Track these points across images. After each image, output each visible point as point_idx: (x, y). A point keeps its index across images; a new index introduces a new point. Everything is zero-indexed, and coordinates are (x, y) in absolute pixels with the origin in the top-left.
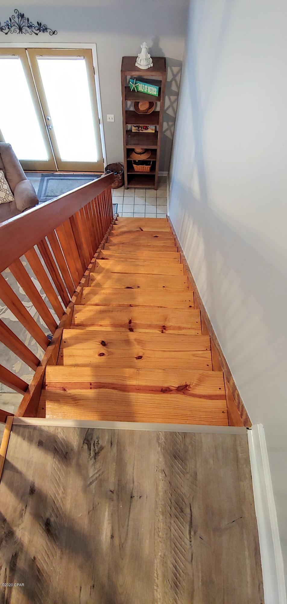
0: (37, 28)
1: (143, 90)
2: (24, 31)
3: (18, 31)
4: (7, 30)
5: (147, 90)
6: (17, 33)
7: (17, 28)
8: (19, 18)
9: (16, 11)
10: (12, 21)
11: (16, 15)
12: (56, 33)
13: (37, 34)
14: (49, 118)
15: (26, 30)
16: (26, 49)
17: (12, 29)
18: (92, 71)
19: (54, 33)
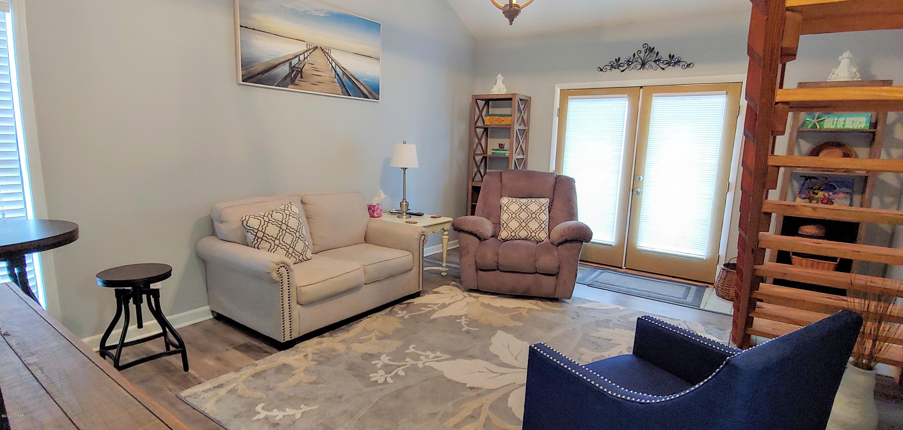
0: (665, 62)
1: (833, 127)
2: (647, 66)
3: (639, 66)
4: (626, 66)
5: (844, 125)
6: (637, 69)
7: (638, 63)
8: (646, 53)
9: (645, 46)
10: (636, 56)
11: (643, 50)
12: (691, 66)
13: (663, 69)
14: (642, 178)
15: (651, 66)
16: (641, 87)
17: (632, 66)
18: (734, 110)
19: (688, 65)
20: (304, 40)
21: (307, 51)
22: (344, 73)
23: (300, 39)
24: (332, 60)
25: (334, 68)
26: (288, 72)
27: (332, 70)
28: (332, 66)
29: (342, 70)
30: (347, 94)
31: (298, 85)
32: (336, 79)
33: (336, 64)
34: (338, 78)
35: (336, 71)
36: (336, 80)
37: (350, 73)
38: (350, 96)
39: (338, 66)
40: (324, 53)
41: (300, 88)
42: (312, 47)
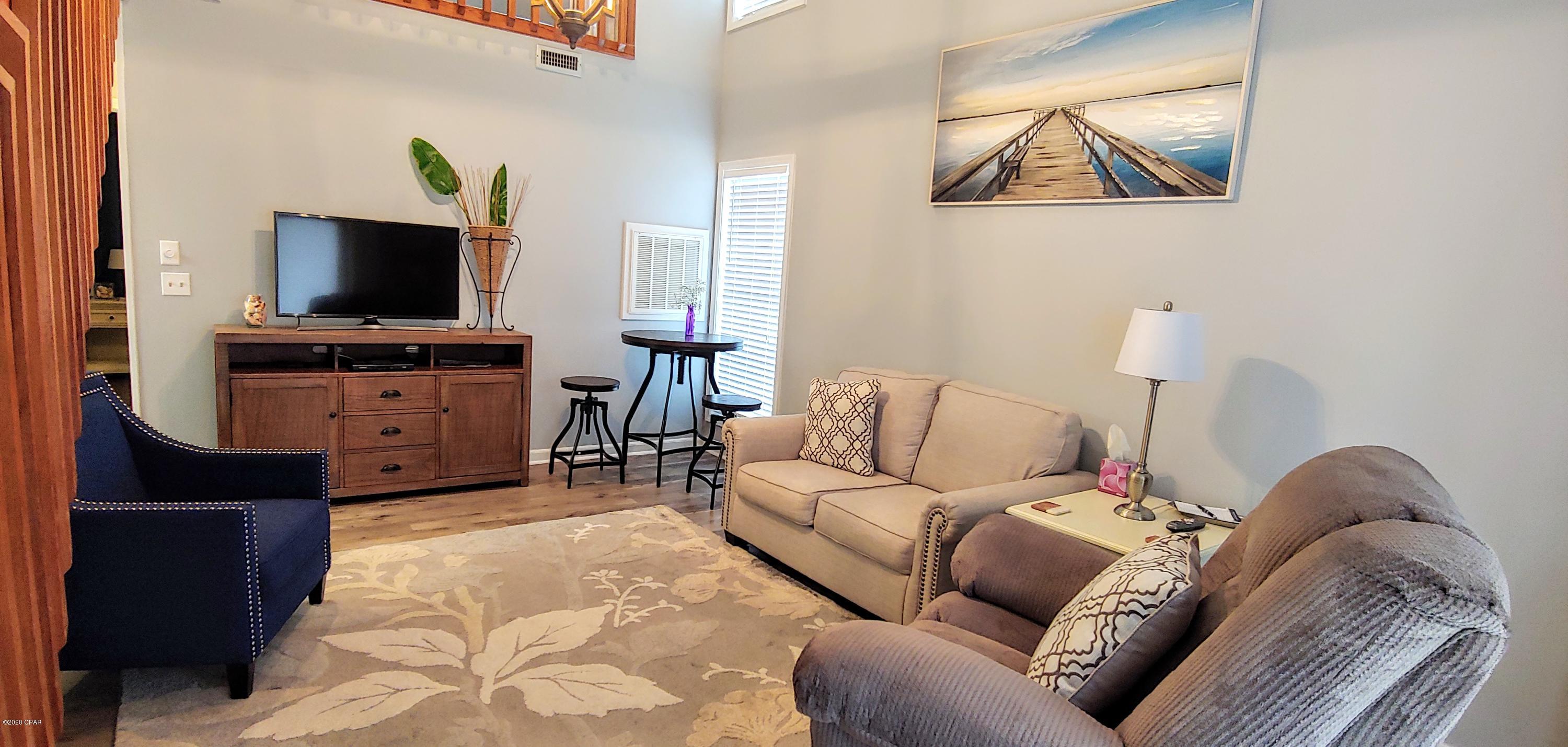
20: (1030, 108)
21: (1032, 127)
22: (1113, 149)
23: (1023, 108)
24: (1086, 127)
25: (1088, 145)
26: (996, 172)
27: (1083, 149)
28: (1085, 141)
29: (1108, 143)
30: (1118, 194)
31: (1008, 193)
32: (1091, 166)
33: (1095, 133)
34: (1096, 162)
35: (1092, 150)
36: (1090, 168)
37: (1128, 145)
38: (1127, 196)
39: (1099, 135)
40: (1068, 117)
41: (1014, 197)
42: (1045, 114)
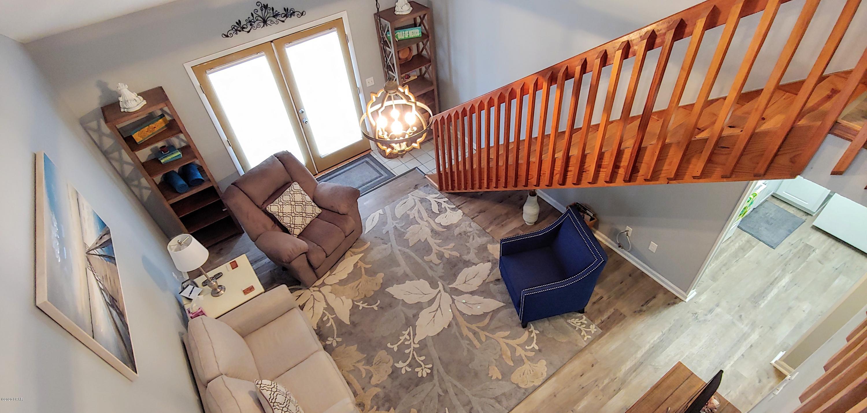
0: (283, 15)
1: (403, 37)
2: (268, 22)
3: (262, 24)
4: (249, 27)
5: (409, 36)
6: (261, 27)
7: (260, 21)
8: (262, 11)
9: (258, 4)
10: (255, 15)
11: (258, 8)
12: (304, 14)
13: (283, 21)
14: (303, 110)
15: (272, 21)
16: (272, 42)
17: (255, 25)
18: (344, 40)
19: (302, 14)
